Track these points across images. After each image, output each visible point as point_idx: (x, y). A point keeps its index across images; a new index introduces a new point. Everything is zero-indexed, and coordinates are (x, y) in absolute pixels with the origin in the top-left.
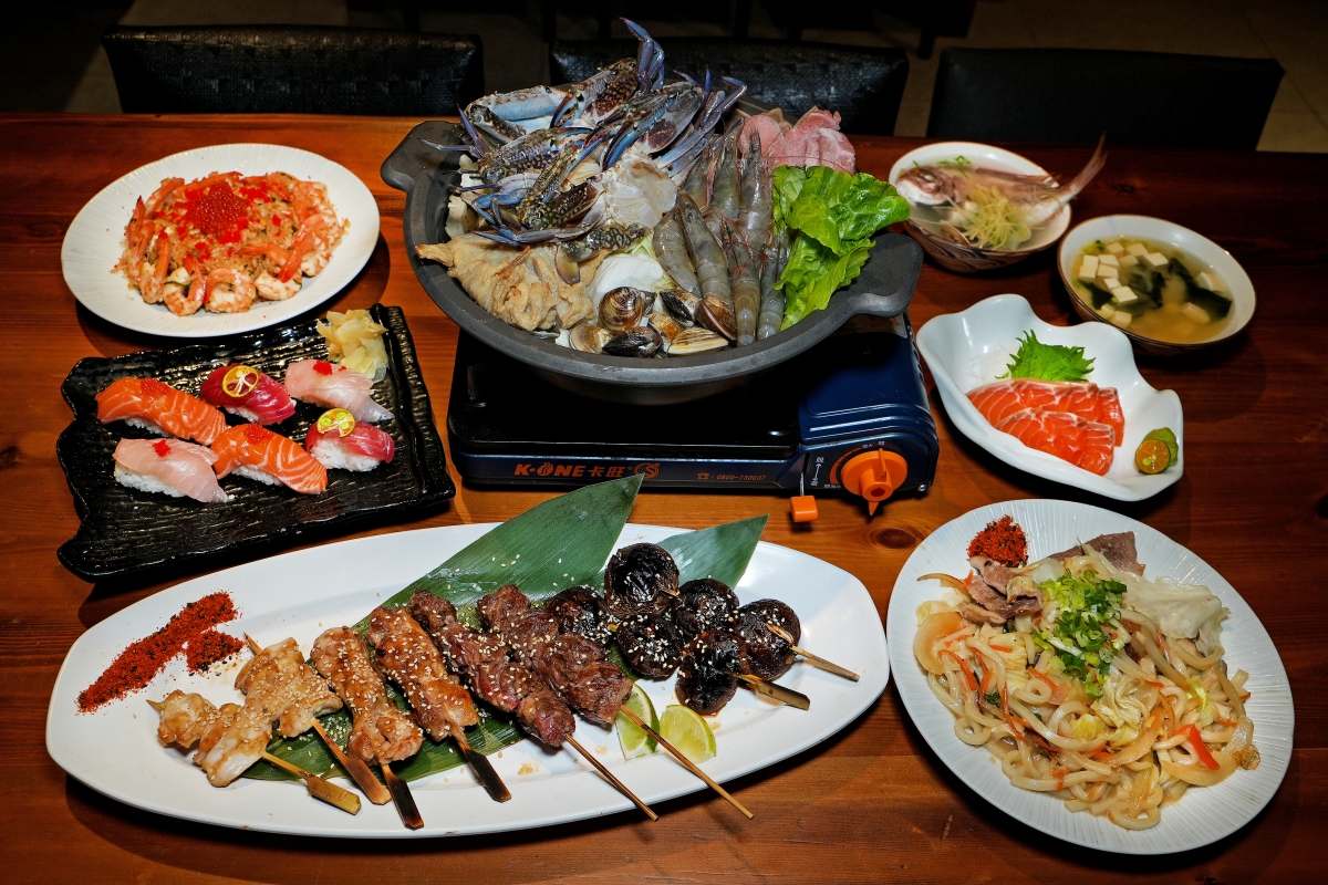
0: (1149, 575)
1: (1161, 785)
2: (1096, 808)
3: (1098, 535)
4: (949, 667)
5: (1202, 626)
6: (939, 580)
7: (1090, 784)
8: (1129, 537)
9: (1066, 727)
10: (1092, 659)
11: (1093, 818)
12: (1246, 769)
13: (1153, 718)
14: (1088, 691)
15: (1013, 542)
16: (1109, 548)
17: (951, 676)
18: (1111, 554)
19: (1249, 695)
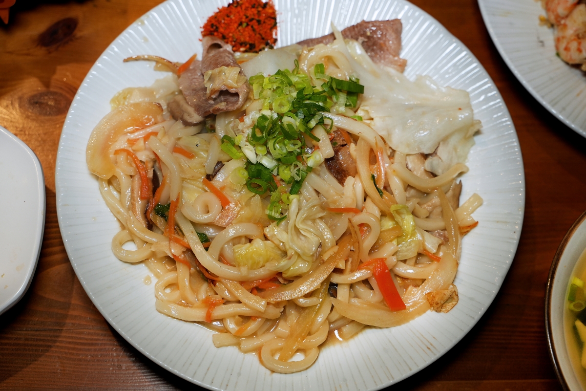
0: (410, 73)
1: (330, 323)
2: (248, 344)
3: (359, 21)
4: (123, 170)
5: (445, 140)
6: (154, 64)
7: (246, 318)
8: (396, 26)
9: (228, 252)
10: (286, 173)
11: (241, 355)
12: (438, 311)
13: (336, 248)
14: (268, 212)
15: (259, 22)
16: (368, 37)
17: (124, 180)
18: (370, 44)
19: (475, 224)
